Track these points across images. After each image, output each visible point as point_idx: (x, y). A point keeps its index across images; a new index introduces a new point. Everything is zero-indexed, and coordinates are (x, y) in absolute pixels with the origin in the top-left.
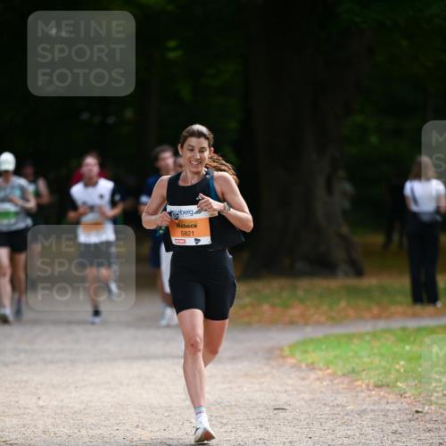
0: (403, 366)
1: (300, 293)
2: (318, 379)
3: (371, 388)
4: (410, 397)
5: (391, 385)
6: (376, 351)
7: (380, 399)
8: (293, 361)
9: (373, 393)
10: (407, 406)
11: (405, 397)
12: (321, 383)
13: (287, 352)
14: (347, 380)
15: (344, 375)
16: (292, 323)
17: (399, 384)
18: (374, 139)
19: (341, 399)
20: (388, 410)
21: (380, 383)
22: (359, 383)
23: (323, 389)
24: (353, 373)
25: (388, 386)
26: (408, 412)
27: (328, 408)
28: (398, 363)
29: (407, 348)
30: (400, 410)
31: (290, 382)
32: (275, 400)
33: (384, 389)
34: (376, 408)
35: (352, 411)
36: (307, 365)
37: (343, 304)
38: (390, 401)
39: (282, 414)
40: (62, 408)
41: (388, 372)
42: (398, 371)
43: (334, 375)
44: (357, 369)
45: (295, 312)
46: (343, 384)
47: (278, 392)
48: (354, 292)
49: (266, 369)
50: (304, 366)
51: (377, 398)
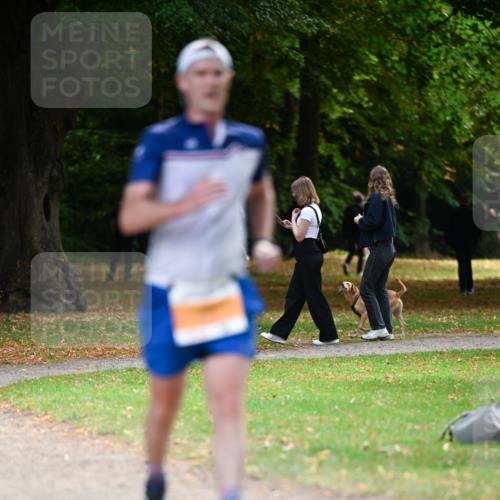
0: (131, 410)
2: (35, 426)
3: (94, 436)
5: (117, 432)
6: (99, 394)
7: (105, 449)
8: (7, 406)
9: (97, 441)
10: (135, 456)
11: (134, 447)
12: (39, 430)
14: (67, 427)
15: (64, 421)
17: (126, 432)
19: (61, 449)
20: (114, 461)
21: (104, 431)
22: (82, 430)
23: (40, 438)
24: (74, 420)
25: (113, 433)
26: (136, 463)
27: (45, 459)
28: (125, 408)
30: (127, 461)
31: (3, 429)
33: (109, 437)
34: (99, 458)
36: (22, 411)
38: (115, 450)
41: (113, 418)
42: (125, 416)
43: (52, 421)
44: (79, 415)
46: (63, 431)
51: (101, 448)
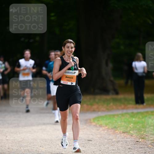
0: (132, 126)
1: (97, 100)
2: (103, 130)
3: (121, 133)
4: (134, 136)
6: (123, 120)
7: (124, 137)
8: (94, 124)
9: (122, 135)
10: (134, 139)
11: (133, 136)
13: (92, 121)
14: (113, 131)
15: (112, 129)
16: (94, 111)
17: (131, 132)
18: (122, 47)
19: (111, 137)
20: (127, 141)
21: (124, 132)
22: (117, 131)
23: (105, 134)
24: (115, 128)
25: (127, 132)
26: (134, 141)
27: (106, 140)
28: (130, 125)
29: (134, 119)
30: (131, 141)
31: (93, 131)
32: (88, 137)
33: (126, 133)
34: (123, 140)
35: (115, 141)
36: (99, 125)
37: (112, 104)
38: (128, 138)
39: (91, 142)
40: (14, 140)
41: (127, 127)
42: (130, 127)
43: (108, 129)
45: (95, 107)
46: (111, 131)
47: (89, 134)
48: (115, 100)
49: (85, 127)
50: (98, 125)
51: (123, 137)
